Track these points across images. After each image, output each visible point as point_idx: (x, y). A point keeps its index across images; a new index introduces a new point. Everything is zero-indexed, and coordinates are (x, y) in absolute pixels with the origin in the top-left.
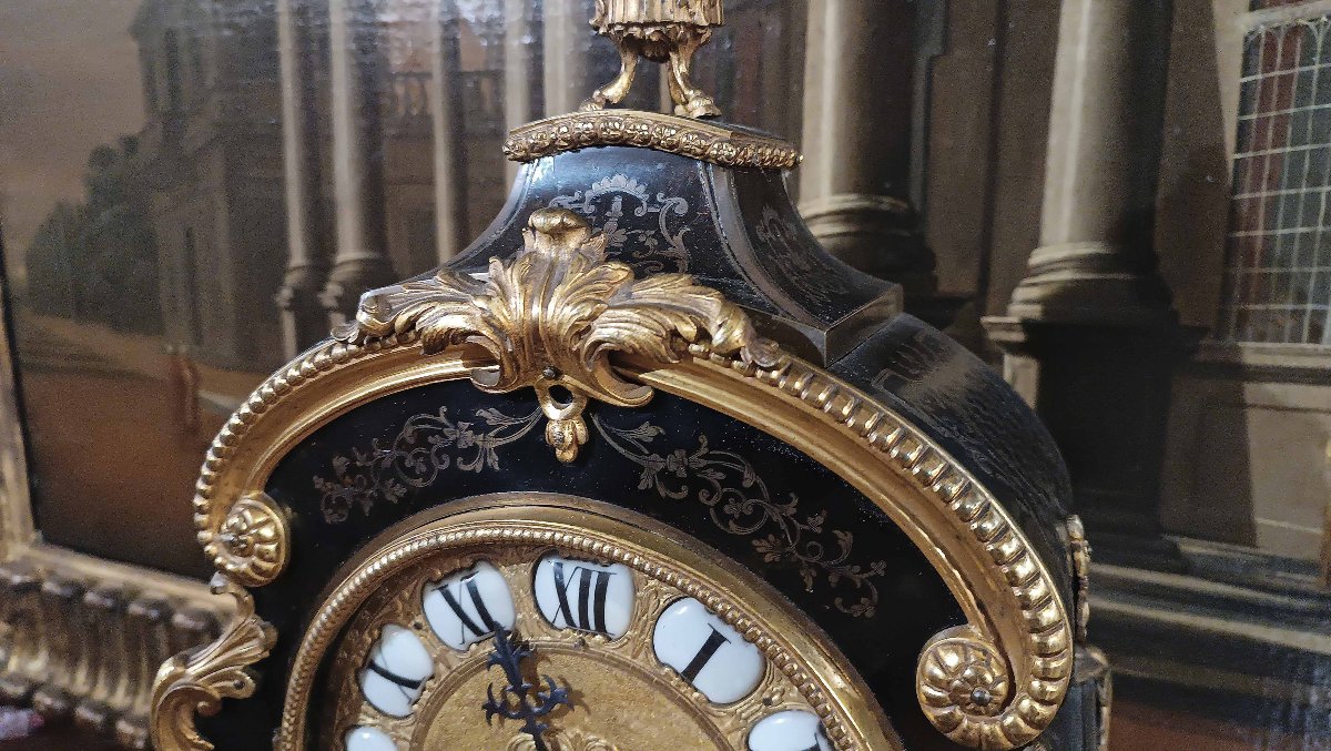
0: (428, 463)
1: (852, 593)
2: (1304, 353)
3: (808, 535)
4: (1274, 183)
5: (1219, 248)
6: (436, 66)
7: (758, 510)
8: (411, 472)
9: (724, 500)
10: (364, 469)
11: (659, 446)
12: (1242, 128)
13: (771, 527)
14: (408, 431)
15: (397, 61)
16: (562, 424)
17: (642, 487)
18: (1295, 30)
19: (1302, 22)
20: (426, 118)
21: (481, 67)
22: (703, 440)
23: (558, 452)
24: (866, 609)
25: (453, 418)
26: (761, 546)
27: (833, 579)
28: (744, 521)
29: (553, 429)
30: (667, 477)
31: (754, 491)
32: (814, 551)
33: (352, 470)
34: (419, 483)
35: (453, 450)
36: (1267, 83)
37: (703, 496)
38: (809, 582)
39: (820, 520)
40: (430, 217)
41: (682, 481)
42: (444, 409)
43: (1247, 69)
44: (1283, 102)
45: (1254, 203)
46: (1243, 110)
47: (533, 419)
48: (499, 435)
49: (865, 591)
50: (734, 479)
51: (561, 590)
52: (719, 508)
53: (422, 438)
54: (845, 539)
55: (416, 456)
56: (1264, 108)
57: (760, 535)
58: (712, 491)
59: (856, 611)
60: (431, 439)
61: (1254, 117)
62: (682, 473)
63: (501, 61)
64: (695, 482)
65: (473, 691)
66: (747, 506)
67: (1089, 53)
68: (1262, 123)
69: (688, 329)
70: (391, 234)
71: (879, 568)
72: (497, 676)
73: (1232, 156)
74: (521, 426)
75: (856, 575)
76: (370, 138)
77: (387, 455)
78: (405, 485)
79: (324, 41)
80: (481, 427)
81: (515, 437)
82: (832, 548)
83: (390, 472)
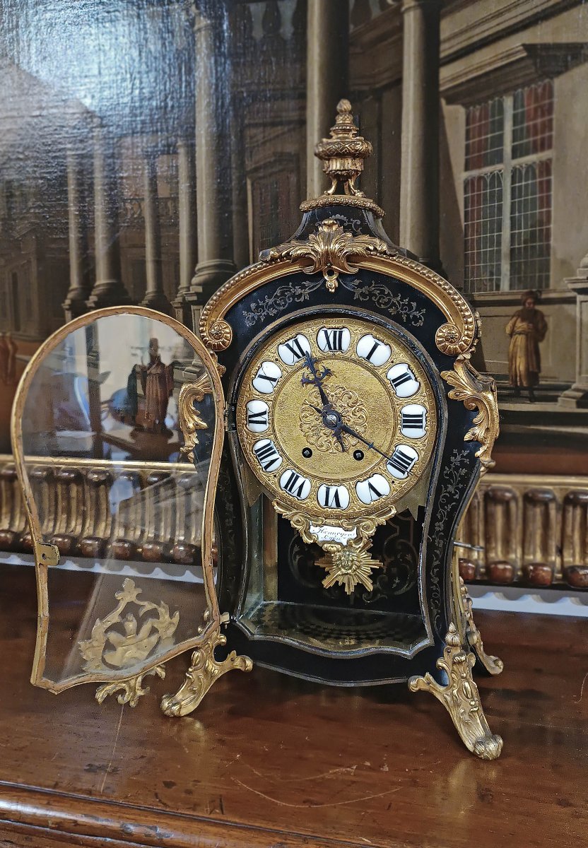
0: (286, 302)
1: (416, 319)
2: (494, 295)
3: (404, 305)
4: (478, 233)
5: (462, 257)
6: (146, 194)
7: (390, 300)
8: (279, 305)
9: (380, 299)
10: (262, 307)
11: (360, 286)
12: (466, 213)
13: (394, 304)
14: (278, 292)
15: (127, 193)
16: (332, 282)
17: (355, 298)
18: (480, 178)
19: (483, 175)
20: (141, 217)
21: (168, 196)
22: (373, 282)
23: (330, 290)
24: (421, 323)
25: (294, 286)
26: (391, 310)
27: (411, 317)
28: (385, 304)
29: (328, 284)
30: (363, 295)
31: (389, 295)
32: (406, 309)
33: (257, 307)
34: (282, 308)
35: (294, 296)
36: (473, 197)
37: (373, 298)
38: (404, 318)
39: (407, 300)
40: (143, 263)
41: (367, 295)
42: (290, 284)
43: (466, 192)
44: (479, 204)
45: (473, 240)
46: (466, 206)
47: (321, 282)
48: (310, 289)
49: (420, 318)
50: (382, 292)
51: (327, 338)
52: (378, 301)
53: (283, 293)
54: (414, 304)
55: (280, 300)
56: (472, 206)
57: (391, 307)
58: (376, 296)
59: (418, 324)
60: (286, 293)
61: (470, 209)
62: (367, 293)
63: (178, 194)
64: (371, 294)
65: (298, 377)
66: (386, 300)
67: (412, 188)
68: (472, 211)
69: (371, 248)
70: (123, 271)
71: (424, 311)
72: (306, 371)
73: (463, 224)
74: (316, 286)
75: (417, 314)
76: (113, 229)
77: (271, 301)
78: (276, 309)
79: (91, 185)
80: (303, 287)
81: (315, 288)
82: (411, 308)
83: (272, 306)
